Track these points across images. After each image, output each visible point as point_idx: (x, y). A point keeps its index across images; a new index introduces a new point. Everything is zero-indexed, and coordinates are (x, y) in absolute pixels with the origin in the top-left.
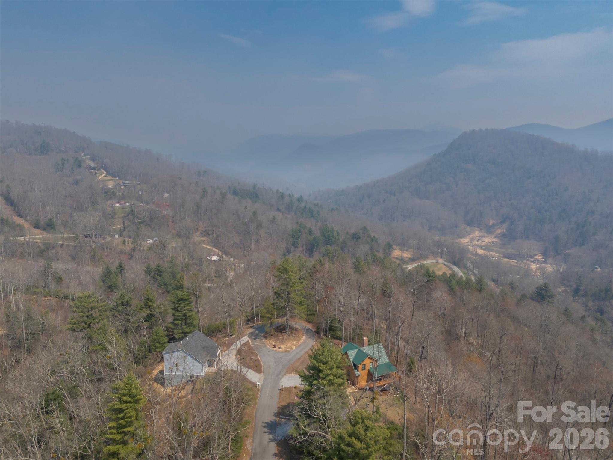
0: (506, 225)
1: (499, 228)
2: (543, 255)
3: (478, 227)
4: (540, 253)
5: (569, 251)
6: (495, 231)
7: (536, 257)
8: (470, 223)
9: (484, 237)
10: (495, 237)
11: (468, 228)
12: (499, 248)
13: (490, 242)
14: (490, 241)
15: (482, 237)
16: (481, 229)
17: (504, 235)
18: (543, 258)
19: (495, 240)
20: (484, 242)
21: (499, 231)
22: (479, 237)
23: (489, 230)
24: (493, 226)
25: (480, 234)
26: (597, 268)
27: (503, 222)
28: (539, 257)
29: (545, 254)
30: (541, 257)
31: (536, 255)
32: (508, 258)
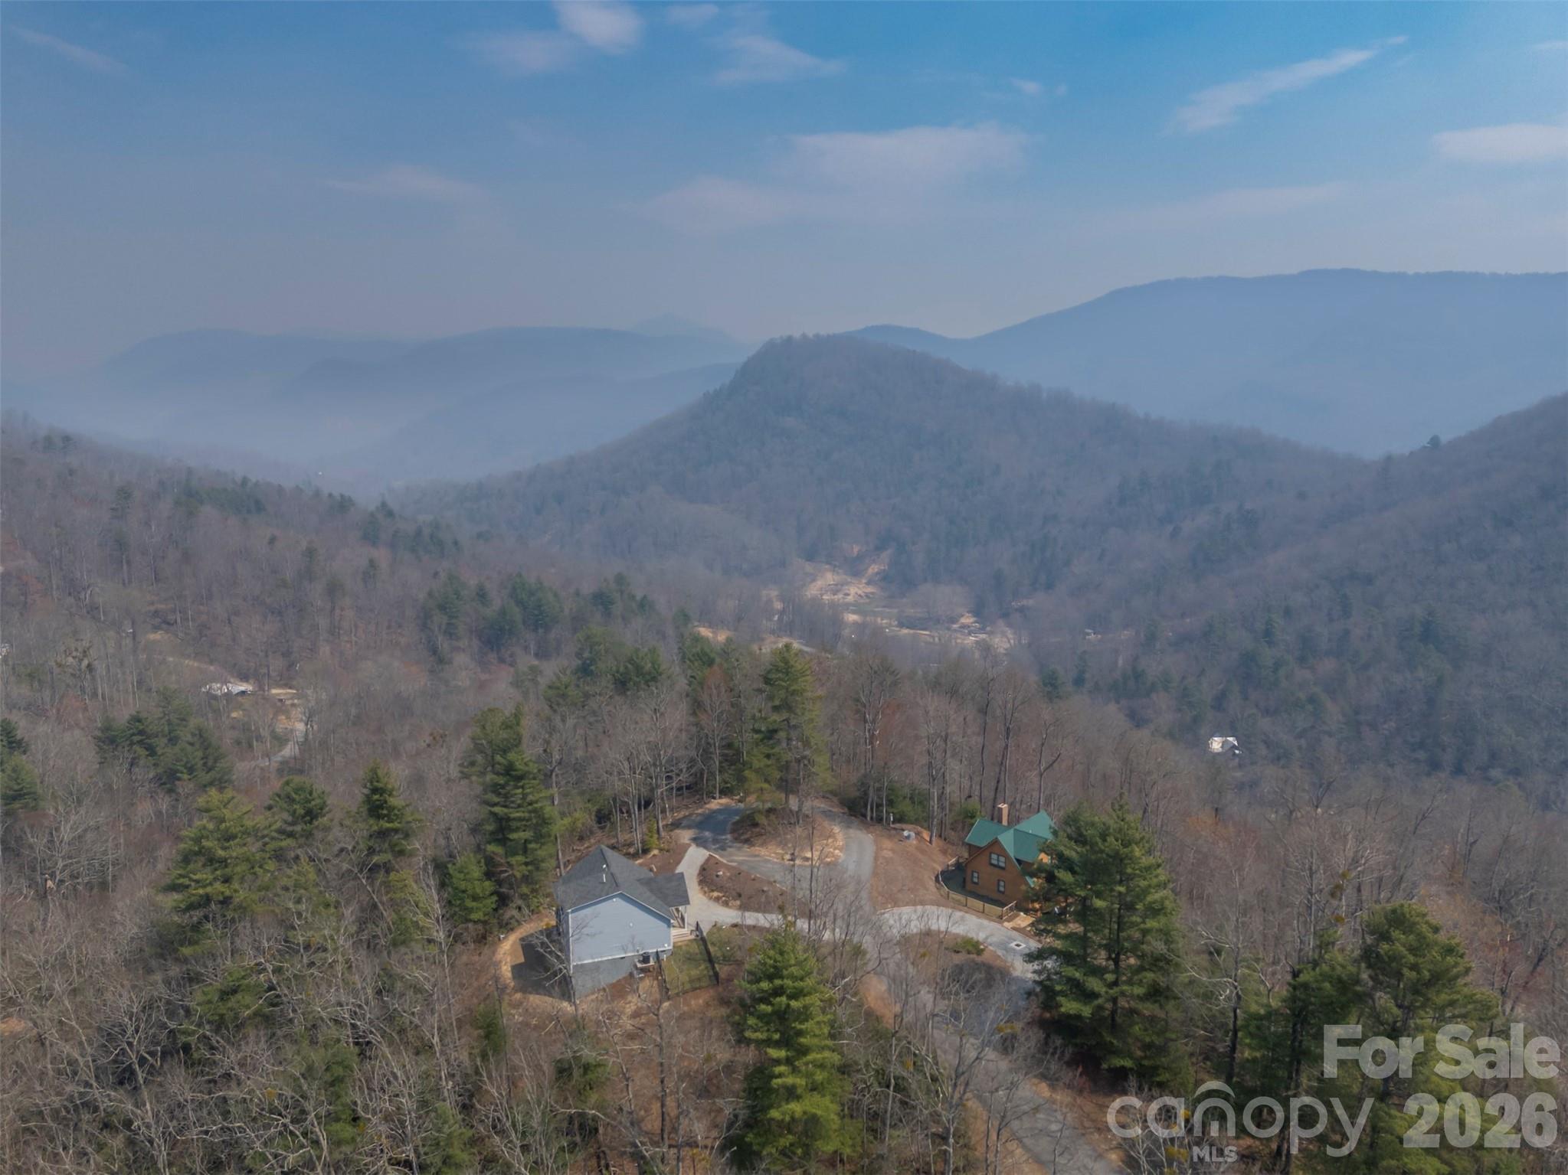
0: (886, 555)
1: (874, 561)
2: (975, 616)
3: (828, 563)
4: (968, 612)
5: (1025, 602)
6: (867, 569)
7: (963, 620)
8: (810, 556)
9: (848, 583)
10: (868, 583)
11: (809, 567)
12: (884, 607)
13: (860, 596)
14: (860, 592)
15: (842, 585)
16: (835, 566)
17: (884, 578)
18: (976, 622)
19: (870, 589)
20: (848, 595)
21: (874, 569)
22: (836, 585)
23: (854, 568)
24: (860, 558)
25: (836, 578)
26: (1088, 634)
27: (880, 548)
28: (968, 620)
29: (978, 612)
30: (972, 620)
31: (963, 616)
32: (908, 628)
